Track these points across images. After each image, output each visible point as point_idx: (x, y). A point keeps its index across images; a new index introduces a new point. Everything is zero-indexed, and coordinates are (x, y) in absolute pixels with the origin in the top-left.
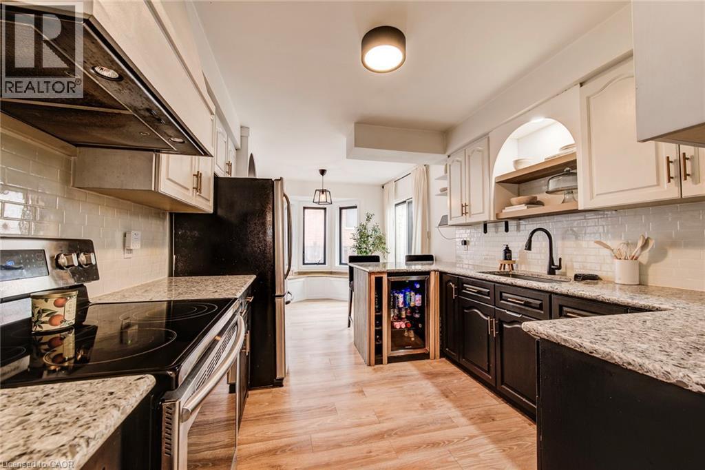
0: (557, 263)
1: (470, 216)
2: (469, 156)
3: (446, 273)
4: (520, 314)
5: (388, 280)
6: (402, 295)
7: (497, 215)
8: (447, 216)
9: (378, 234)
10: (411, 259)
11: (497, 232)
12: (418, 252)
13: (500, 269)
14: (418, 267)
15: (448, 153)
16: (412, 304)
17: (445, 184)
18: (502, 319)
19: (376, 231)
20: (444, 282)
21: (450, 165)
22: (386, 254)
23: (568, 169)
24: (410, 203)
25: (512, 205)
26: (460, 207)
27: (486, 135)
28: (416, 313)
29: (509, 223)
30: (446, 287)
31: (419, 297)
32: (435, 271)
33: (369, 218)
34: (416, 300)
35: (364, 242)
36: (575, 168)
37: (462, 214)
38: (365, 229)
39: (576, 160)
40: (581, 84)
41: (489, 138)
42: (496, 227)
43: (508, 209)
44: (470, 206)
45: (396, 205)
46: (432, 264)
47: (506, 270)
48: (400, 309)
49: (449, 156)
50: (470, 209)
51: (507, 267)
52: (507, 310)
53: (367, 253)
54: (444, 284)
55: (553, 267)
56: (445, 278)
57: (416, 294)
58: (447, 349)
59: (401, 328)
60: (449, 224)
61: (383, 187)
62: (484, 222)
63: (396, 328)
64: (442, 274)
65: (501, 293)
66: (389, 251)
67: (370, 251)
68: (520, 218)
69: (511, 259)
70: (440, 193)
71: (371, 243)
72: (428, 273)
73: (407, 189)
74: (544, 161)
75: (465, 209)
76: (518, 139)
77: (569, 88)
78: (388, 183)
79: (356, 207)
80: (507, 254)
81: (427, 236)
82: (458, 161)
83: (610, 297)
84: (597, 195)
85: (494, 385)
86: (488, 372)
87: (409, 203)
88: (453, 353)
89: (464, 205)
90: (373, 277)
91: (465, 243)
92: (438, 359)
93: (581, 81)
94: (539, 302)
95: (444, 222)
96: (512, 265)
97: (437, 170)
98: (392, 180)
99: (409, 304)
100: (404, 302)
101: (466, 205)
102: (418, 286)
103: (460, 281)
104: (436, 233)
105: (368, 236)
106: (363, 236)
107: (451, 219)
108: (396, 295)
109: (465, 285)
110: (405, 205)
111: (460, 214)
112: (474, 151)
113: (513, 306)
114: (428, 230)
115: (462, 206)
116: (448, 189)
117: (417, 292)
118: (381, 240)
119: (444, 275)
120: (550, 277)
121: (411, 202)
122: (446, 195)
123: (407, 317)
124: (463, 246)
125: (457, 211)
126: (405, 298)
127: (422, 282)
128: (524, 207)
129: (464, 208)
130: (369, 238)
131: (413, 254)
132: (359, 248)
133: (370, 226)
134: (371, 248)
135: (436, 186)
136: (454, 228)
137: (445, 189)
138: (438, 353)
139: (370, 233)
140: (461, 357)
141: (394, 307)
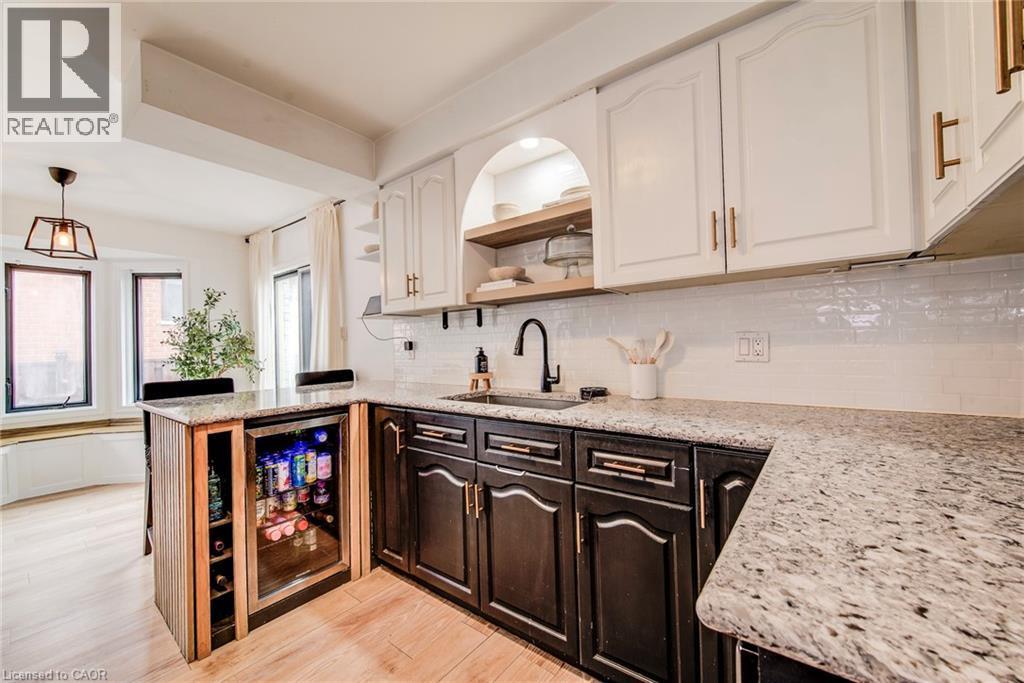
0: (553, 373)
1: (422, 298)
2: (420, 190)
3: (380, 405)
4: (521, 470)
5: (247, 437)
6: (286, 464)
7: (468, 296)
8: (380, 297)
9: (235, 333)
10: (309, 379)
11: (461, 327)
12: (324, 366)
13: (472, 389)
14: (323, 396)
15: (381, 180)
16: (311, 478)
17: (374, 239)
18: (489, 483)
19: (230, 327)
20: (377, 423)
21: (384, 204)
22: (254, 371)
23: (572, 226)
24: (305, 274)
25: (491, 280)
26: (405, 280)
27: (448, 154)
28: (318, 494)
29: (483, 311)
30: (382, 433)
31: (325, 460)
32: (360, 403)
33: (211, 300)
34: (318, 467)
35: (200, 350)
36: (589, 225)
37: (409, 293)
38: (203, 322)
39: (590, 210)
40: (598, 90)
41: (454, 159)
42: (461, 319)
43: (486, 287)
44: (422, 281)
45: (277, 277)
46: (352, 386)
47: (479, 390)
48: (281, 496)
49: (381, 187)
50: (422, 286)
51: (482, 384)
52: (499, 466)
53: (208, 373)
54: (378, 429)
55: (549, 380)
56: (381, 415)
57: (318, 455)
58: (386, 551)
59: (283, 536)
60: (384, 311)
61: (247, 241)
62: (444, 308)
63: (272, 541)
64: (373, 407)
65: (487, 434)
66: (261, 366)
67: (217, 367)
68: (498, 304)
69: (486, 371)
70: (364, 254)
71: (219, 350)
72: (344, 409)
73: (299, 247)
74: (540, 208)
75: (412, 286)
76: (495, 177)
77: (581, 93)
78: (257, 233)
79: (179, 276)
80: (482, 363)
81: (340, 335)
82: (398, 197)
83: (671, 430)
84: (622, 265)
85: (476, 605)
86: (465, 583)
87: (303, 274)
88: (398, 557)
89: (411, 277)
90: (202, 437)
91: (410, 346)
92: (368, 574)
93: (597, 85)
94: (554, 446)
95: (374, 308)
96: (488, 380)
97: (358, 214)
98: (264, 229)
99: (303, 479)
100: (292, 479)
101: (415, 278)
102: (323, 438)
103: (409, 418)
104: (357, 328)
105: (210, 338)
106: (197, 336)
107: (386, 303)
108: (270, 465)
109: (419, 425)
110: (296, 279)
111: (405, 293)
112: (427, 182)
113: (509, 458)
114: (341, 325)
115: (409, 280)
116: (381, 248)
117: (320, 449)
118: (243, 346)
119: (377, 410)
120: (546, 395)
121: (308, 273)
122: (376, 259)
123: (299, 508)
124: (408, 352)
125: (398, 286)
126: (292, 469)
127: (332, 430)
128: (510, 284)
129: (411, 283)
130: (214, 340)
131: (312, 370)
132: (187, 362)
133: (215, 316)
134: (219, 362)
135: (357, 242)
136: (390, 320)
137: (374, 248)
138: (367, 562)
139: (215, 331)
140: (413, 561)
141: (265, 494)
